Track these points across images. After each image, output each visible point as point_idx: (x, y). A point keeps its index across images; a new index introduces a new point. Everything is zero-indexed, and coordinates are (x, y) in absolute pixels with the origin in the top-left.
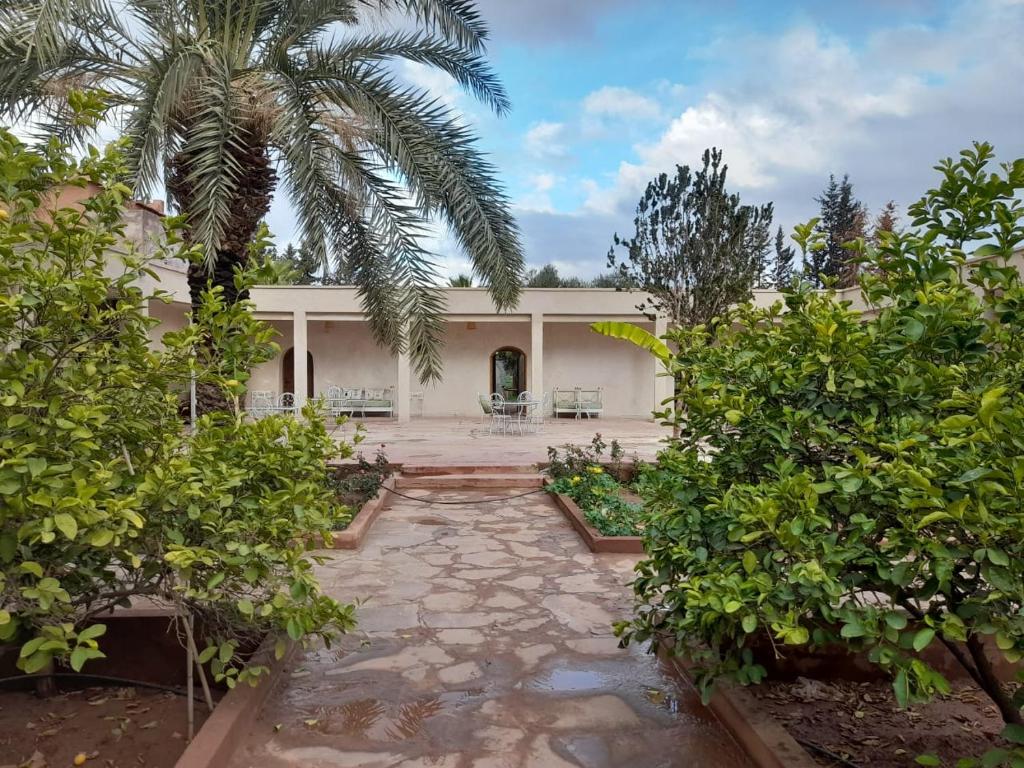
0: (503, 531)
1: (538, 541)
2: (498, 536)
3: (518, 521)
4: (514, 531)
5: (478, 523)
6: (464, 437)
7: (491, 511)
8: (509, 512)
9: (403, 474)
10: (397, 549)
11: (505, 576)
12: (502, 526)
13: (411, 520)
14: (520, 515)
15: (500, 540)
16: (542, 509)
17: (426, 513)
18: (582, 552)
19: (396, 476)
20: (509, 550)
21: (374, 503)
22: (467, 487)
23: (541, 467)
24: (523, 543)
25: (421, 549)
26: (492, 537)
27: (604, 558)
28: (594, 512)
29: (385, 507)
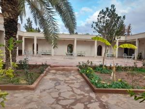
0: (71, 83)
1: (80, 87)
2: (70, 85)
3: (74, 80)
4: (73, 83)
5: (65, 80)
6: (63, 59)
7: (68, 77)
8: (72, 77)
9: (51, 67)
10: (45, 90)
11: (73, 103)
12: (71, 81)
13: (50, 79)
14: (74, 78)
15: (70, 87)
16: (79, 76)
17: (54, 77)
18: (92, 92)
19: (49, 67)
20: (73, 91)
21: (42, 75)
22: (63, 70)
23: (77, 66)
24: (76, 88)
25: (51, 90)
26: (68, 86)
27: (98, 95)
28: (93, 80)
29: (45, 75)
